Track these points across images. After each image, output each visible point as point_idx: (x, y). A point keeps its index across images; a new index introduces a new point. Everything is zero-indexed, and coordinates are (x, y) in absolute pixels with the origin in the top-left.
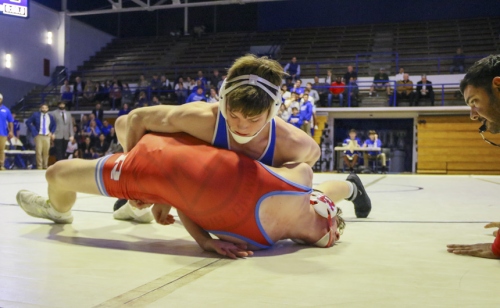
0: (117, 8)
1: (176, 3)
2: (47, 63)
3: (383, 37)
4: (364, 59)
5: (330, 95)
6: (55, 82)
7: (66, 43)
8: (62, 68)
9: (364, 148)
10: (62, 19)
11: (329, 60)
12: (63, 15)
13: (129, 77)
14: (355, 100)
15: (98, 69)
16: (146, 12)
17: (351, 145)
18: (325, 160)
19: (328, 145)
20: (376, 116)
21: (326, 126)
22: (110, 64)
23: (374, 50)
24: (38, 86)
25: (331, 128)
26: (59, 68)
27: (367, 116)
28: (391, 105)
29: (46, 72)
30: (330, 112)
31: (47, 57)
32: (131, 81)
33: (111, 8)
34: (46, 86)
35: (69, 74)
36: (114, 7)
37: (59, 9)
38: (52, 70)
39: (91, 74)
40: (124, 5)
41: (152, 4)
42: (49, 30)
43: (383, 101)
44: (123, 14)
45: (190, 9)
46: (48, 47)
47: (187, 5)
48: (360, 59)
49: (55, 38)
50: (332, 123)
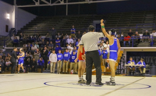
0: (37, 4)
1: (62, 3)
2: (7, 27)
3: (150, 16)
4: (141, 26)
5: (124, 42)
6: (11, 36)
7: (16, 18)
8: (14, 29)
10: (14, 8)
11: (126, 26)
12: (14, 7)
13: (42, 33)
15: (29, 30)
16: (50, 6)
18: (123, 69)
19: (124, 62)
20: (144, 51)
21: (123, 55)
22: (36, 28)
23: (145, 22)
24: (3, 36)
25: (125, 55)
26: (12, 29)
27: (141, 51)
29: (7, 31)
30: (124, 49)
31: (7, 24)
32: (43, 35)
33: (35, 4)
34: (6, 37)
35: (17, 32)
37: (13, 4)
38: (9, 30)
39: (26, 32)
40: (40, 4)
41: (52, 3)
42: (8, 13)
43: (147, 44)
44: (40, 7)
46: (8, 20)
47: (67, 4)
48: (138, 26)
49: (11, 16)
50: (126, 53)
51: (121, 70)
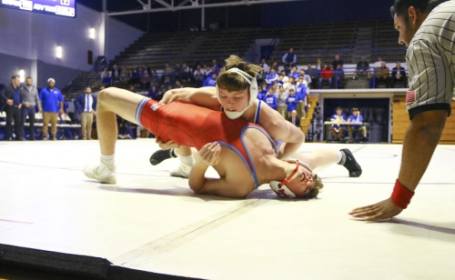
0: (147, 8)
1: (195, 5)
2: (90, 53)
3: (365, 32)
4: (349, 50)
5: (321, 79)
6: (97, 69)
7: (106, 37)
8: (102, 57)
9: (348, 122)
10: (103, 17)
11: (320, 50)
12: (103, 15)
13: (156, 65)
14: (341, 82)
15: (131, 58)
16: (170, 12)
17: (338, 120)
18: (317, 132)
19: (318, 120)
20: (358, 96)
21: (318, 104)
22: (141, 55)
23: (357, 42)
24: (83, 72)
25: (322, 106)
26: (100, 58)
27: (351, 96)
28: (371, 87)
29: (90, 61)
30: (320, 93)
31: (91, 50)
32: (158, 68)
33: (142, 8)
34: (89, 73)
35: (108, 63)
36: (144, 8)
37: (100, 9)
38: (94, 60)
39: (126, 62)
40: (153, 7)
41: (175, 5)
42: (92, 26)
43: (364, 83)
44: (151, 14)
45: (206, 9)
46: (92, 40)
47: (203, 6)
48: (345, 50)
49: (97, 33)
50: (322, 102)
51: (313, 134)
